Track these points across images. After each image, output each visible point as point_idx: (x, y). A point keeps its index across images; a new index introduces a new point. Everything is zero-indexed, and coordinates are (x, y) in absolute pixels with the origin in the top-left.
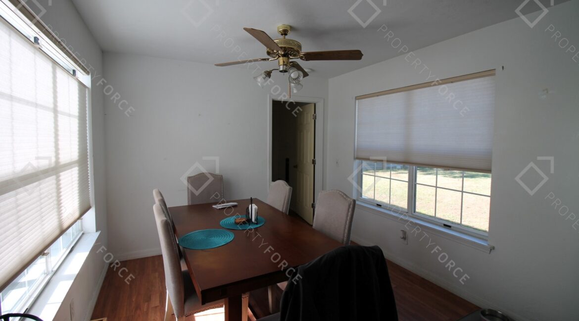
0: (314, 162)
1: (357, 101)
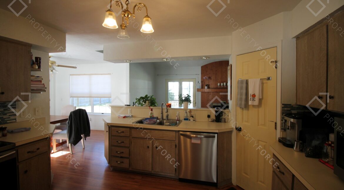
1: (71, 76)
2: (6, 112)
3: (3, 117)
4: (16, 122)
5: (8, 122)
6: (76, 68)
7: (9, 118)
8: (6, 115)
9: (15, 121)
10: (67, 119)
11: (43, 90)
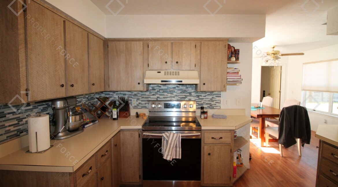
0: (280, 92)
1: (304, 65)
2: (213, 99)
3: (211, 103)
4: (220, 109)
5: (214, 107)
6: (303, 54)
7: (215, 104)
8: (213, 102)
9: (219, 107)
10: (279, 115)
11: (240, 81)
